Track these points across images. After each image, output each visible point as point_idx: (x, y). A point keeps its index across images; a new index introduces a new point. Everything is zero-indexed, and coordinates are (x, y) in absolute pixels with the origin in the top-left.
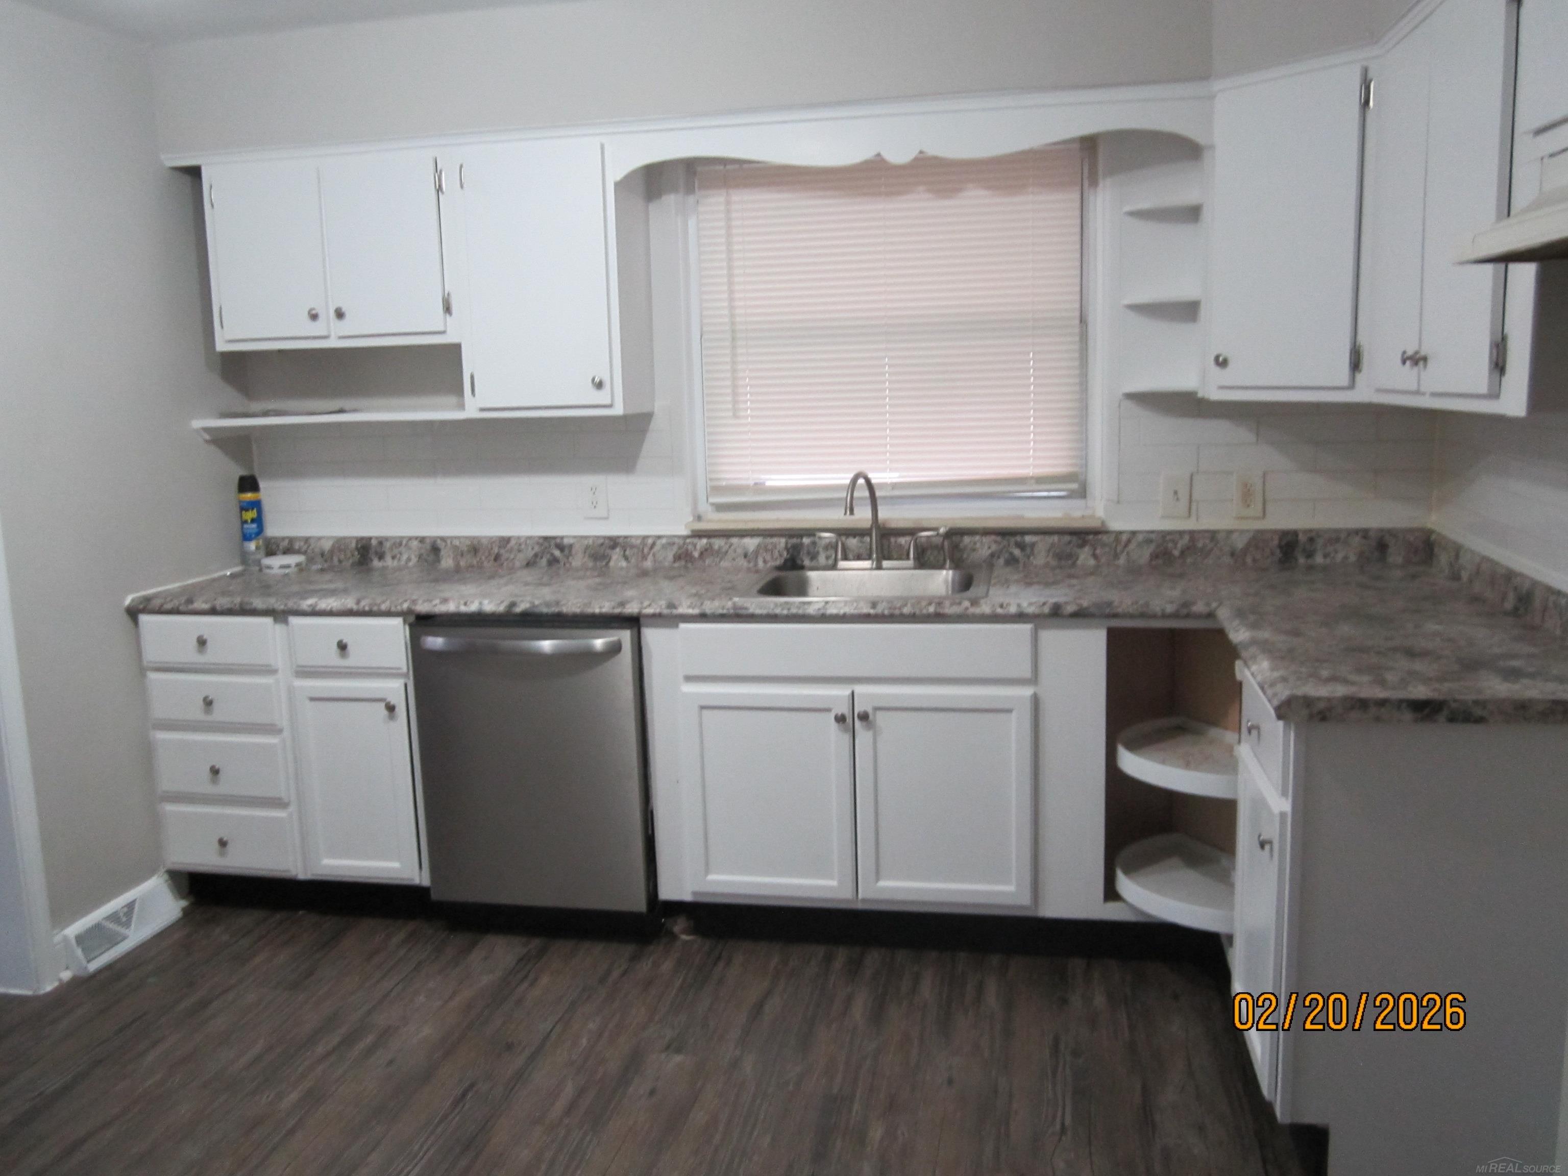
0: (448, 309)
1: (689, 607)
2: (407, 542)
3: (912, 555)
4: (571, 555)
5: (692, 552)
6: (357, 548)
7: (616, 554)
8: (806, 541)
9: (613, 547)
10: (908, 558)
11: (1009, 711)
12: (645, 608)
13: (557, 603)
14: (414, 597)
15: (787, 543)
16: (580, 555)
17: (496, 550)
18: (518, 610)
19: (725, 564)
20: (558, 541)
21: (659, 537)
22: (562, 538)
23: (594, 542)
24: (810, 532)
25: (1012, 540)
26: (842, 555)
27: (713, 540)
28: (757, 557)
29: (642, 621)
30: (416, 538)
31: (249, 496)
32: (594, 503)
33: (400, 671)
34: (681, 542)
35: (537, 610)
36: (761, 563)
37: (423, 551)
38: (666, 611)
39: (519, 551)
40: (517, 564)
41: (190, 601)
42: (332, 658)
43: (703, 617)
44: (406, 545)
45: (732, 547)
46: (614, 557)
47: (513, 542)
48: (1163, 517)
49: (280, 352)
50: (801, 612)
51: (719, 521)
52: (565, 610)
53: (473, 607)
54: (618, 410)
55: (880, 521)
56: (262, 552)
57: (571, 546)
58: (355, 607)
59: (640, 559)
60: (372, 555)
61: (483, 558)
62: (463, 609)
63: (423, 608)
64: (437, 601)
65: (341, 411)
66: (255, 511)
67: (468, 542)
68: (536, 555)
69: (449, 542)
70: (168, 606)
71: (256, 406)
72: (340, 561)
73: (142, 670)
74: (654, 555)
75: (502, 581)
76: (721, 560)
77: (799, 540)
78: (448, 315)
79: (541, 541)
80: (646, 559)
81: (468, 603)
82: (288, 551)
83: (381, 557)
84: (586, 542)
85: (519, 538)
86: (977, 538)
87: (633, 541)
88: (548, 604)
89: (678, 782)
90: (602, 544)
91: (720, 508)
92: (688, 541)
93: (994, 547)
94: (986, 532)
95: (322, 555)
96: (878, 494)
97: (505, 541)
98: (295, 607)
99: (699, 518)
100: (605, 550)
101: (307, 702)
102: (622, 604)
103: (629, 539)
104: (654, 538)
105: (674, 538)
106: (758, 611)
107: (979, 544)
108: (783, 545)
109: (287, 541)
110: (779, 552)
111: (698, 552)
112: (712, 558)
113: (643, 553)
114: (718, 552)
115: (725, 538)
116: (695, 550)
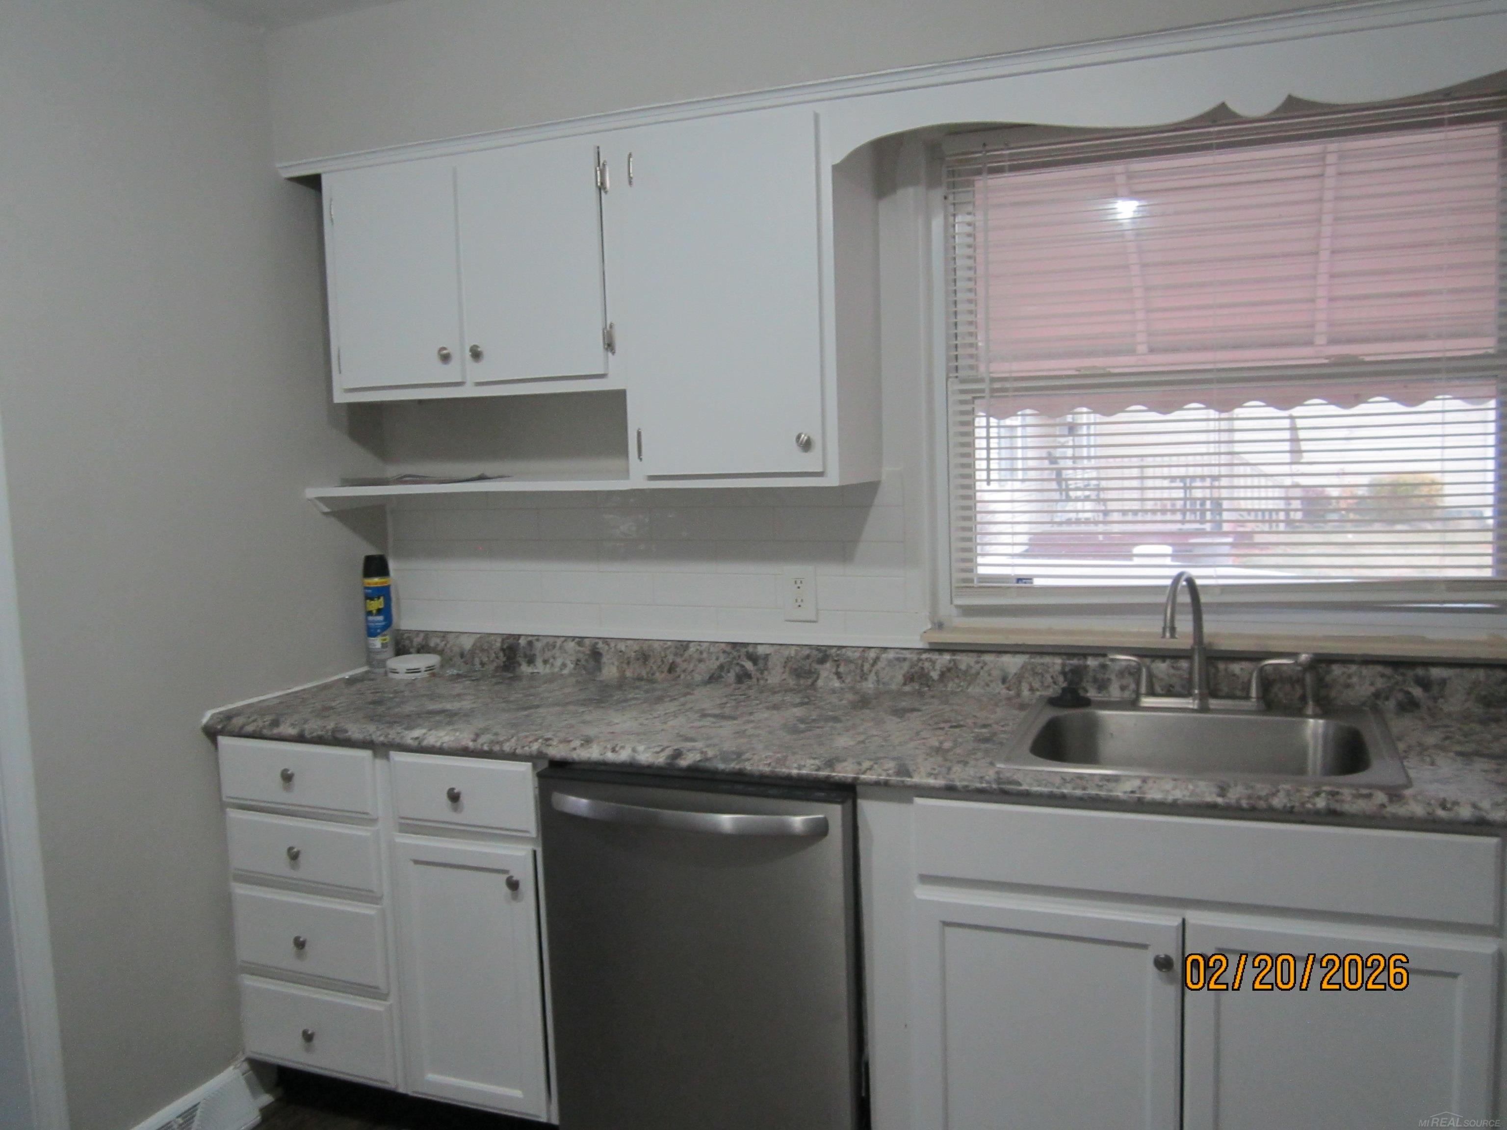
0: (610, 346)
1: (930, 775)
2: (563, 642)
3: (1254, 693)
4: (766, 669)
5: (929, 672)
6: (503, 650)
7: (826, 671)
8: (1091, 662)
9: (822, 661)
10: (1247, 697)
11: (1453, 975)
12: (864, 773)
13: (739, 755)
14: (549, 735)
15: (1063, 665)
16: (779, 669)
17: (671, 658)
18: (683, 763)
19: (975, 690)
20: (751, 649)
21: (884, 649)
22: (755, 645)
23: (797, 652)
24: (1100, 652)
25: (1410, 673)
26: (1147, 686)
27: (958, 657)
28: (1020, 682)
29: (859, 789)
30: (573, 638)
31: (376, 581)
32: (799, 600)
33: (528, 835)
34: (914, 657)
35: (708, 765)
36: (1026, 693)
37: (581, 656)
38: (894, 779)
39: (700, 661)
40: (698, 678)
41: (275, 723)
42: (442, 810)
43: (950, 791)
44: (561, 648)
45: (986, 668)
46: (824, 674)
47: (692, 649)
49: (420, 402)
51: (969, 630)
52: (748, 767)
53: (624, 756)
54: (832, 480)
55: (1206, 640)
56: (390, 650)
57: (766, 657)
58: (471, 745)
59: (858, 678)
60: (520, 659)
61: (655, 668)
62: (610, 756)
63: (557, 751)
64: (577, 743)
65: (482, 478)
66: (382, 599)
67: (636, 647)
68: (721, 667)
69: (612, 645)
70: (250, 729)
71: (392, 471)
72: (483, 664)
73: (222, 806)
74: (877, 673)
75: (672, 707)
76: (969, 685)
77: (1081, 662)
78: (610, 354)
79: (728, 649)
80: (866, 679)
81: (617, 749)
82: (423, 649)
83: (531, 661)
84: (786, 653)
85: (700, 643)
86: (1353, 668)
87: (849, 653)
88: (725, 758)
89: (906, 1026)
90: (808, 657)
91: (969, 611)
92: (924, 656)
93: (1380, 683)
94: (1368, 661)
95: (462, 655)
96: (1203, 599)
97: (683, 646)
98: (398, 740)
99: (939, 626)
100: (810, 665)
101: (412, 863)
102: (830, 764)
103: (844, 650)
104: (878, 651)
105: (904, 652)
106: (1036, 789)
107: (1355, 680)
108: (1058, 668)
109: (422, 635)
110: (1052, 677)
111: (938, 672)
112: (957, 681)
113: (862, 670)
114: (965, 673)
115: (975, 655)
116: (934, 669)
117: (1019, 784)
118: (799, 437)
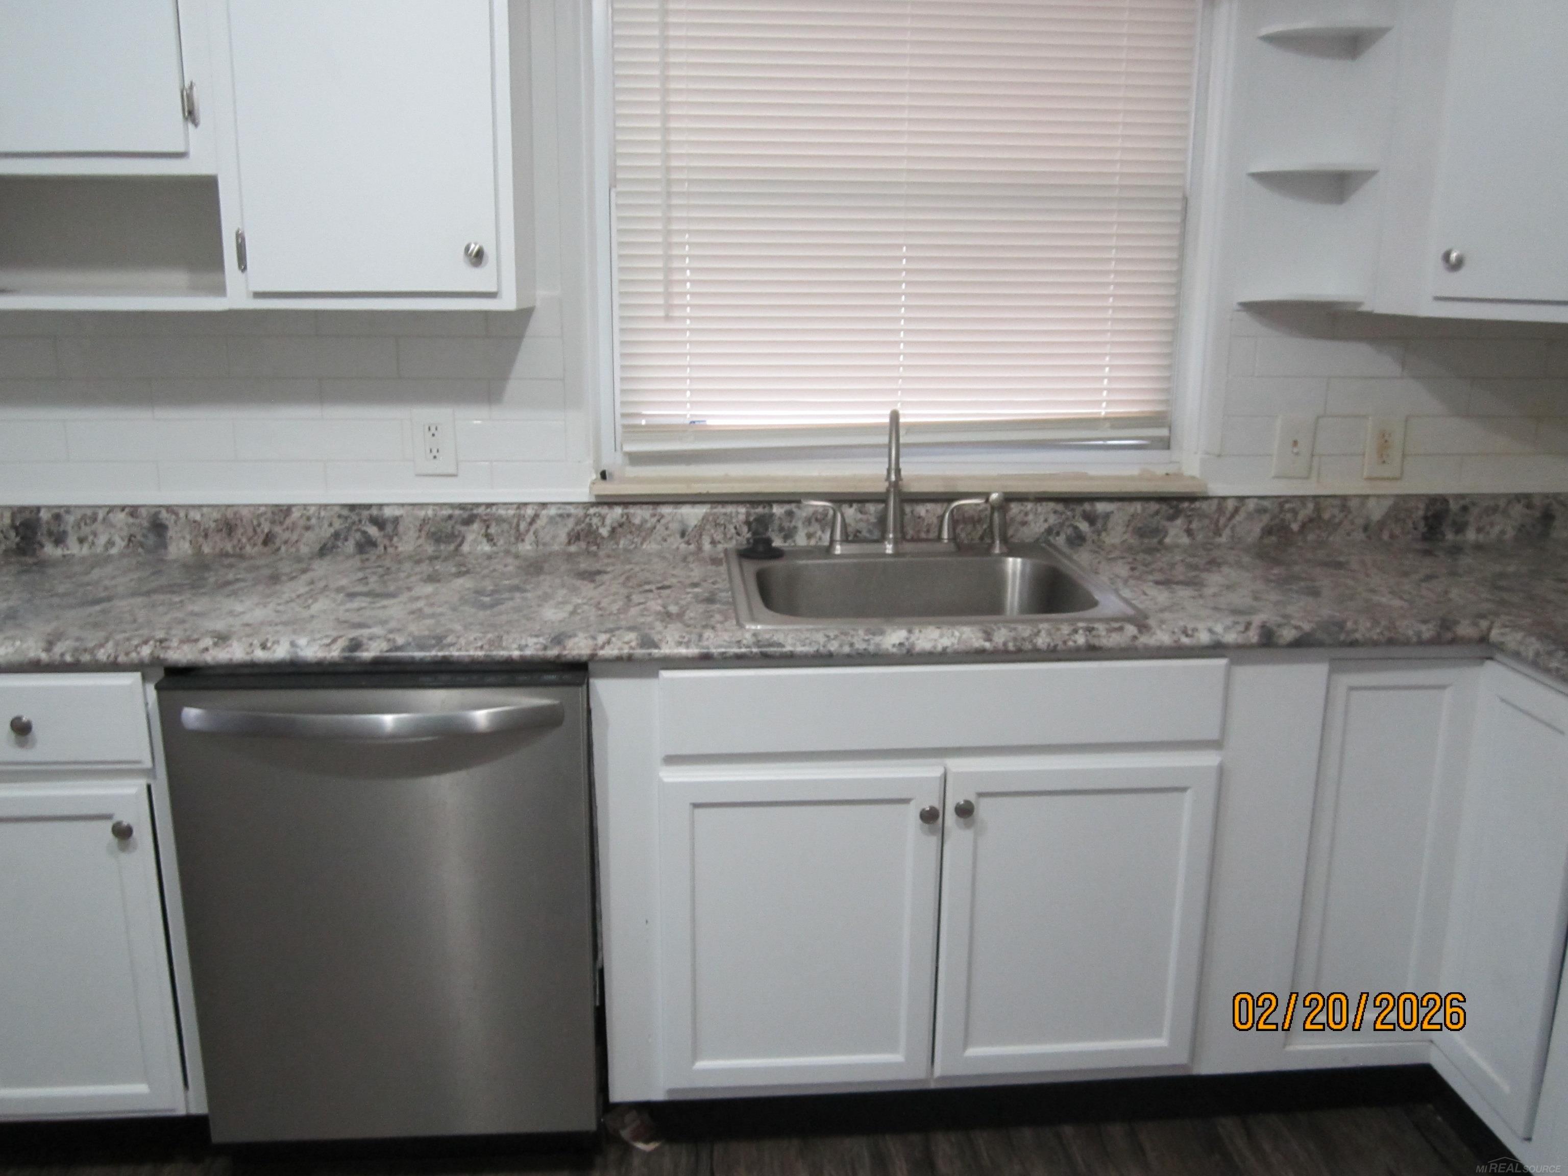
0: (190, 114)
1: (680, 644)
2: (108, 513)
3: (945, 534)
4: (396, 535)
5: (597, 528)
6: (14, 526)
7: (473, 533)
8: (777, 510)
9: (468, 521)
10: (939, 539)
11: (1184, 789)
12: (602, 647)
13: (439, 640)
14: (160, 635)
15: (748, 514)
16: (413, 533)
17: (266, 527)
18: (367, 654)
19: (651, 546)
20: (375, 512)
21: (544, 505)
22: (381, 506)
23: (435, 513)
24: (793, 499)
25: (1079, 509)
26: (841, 533)
27: (632, 510)
28: (701, 535)
29: (591, 666)
30: (123, 508)
32: (435, 451)
33: (138, 766)
34: (580, 512)
36: (707, 546)
37: (134, 530)
38: (640, 652)
39: (308, 528)
40: (304, 550)
43: (706, 660)
44: (104, 519)
45: (663, 521)
46: (470, 537)
47: (296, 514)
48: (1277, 477)
51: (639, 480)
52: (455, 653)
53: (280, 652)
54: (508, 301)
57: (396, 520)
58: (43, 656)
59: (513, 539)
60: (43, 539)
61: (244, 540)
62: (260, 655)
63: (180, 655)
64: (208, 642)
67: (216, 515)
68: (336, 535)
69: (182, 514)
74: (535, 533)
75: (300, 586)
76: (644, 540)
77: (767, 510)
78: (191, 126)
79: (345, 512)
80: (523, 540)
81: (269, 645)
83: (59, 540)
84: (422, 513)
85: (305, 507)
86: (1029, 506)
87: (502, 512)
89: (647, 922)
90: (450, 517)
91: (636, 459)
92: (592, 511)
93: (1053, 520)
94: (1041, 498)
97: (282, 512)
99: (605, 477)
100: (453, 527)
102: (558, 640)
103: (494, 508)
104: (536, 507)
105: (568, 507)
106: (800, 649)
107: (1031, 517)
108: (742, 517)
110: (735, 528)
111: (608, 528)
112: (629, 537)
113: (518, 530)
114: (640, 527)
115: (651, 507)
116: (603, 525)
117: (781, 645)
118: (468, 247)
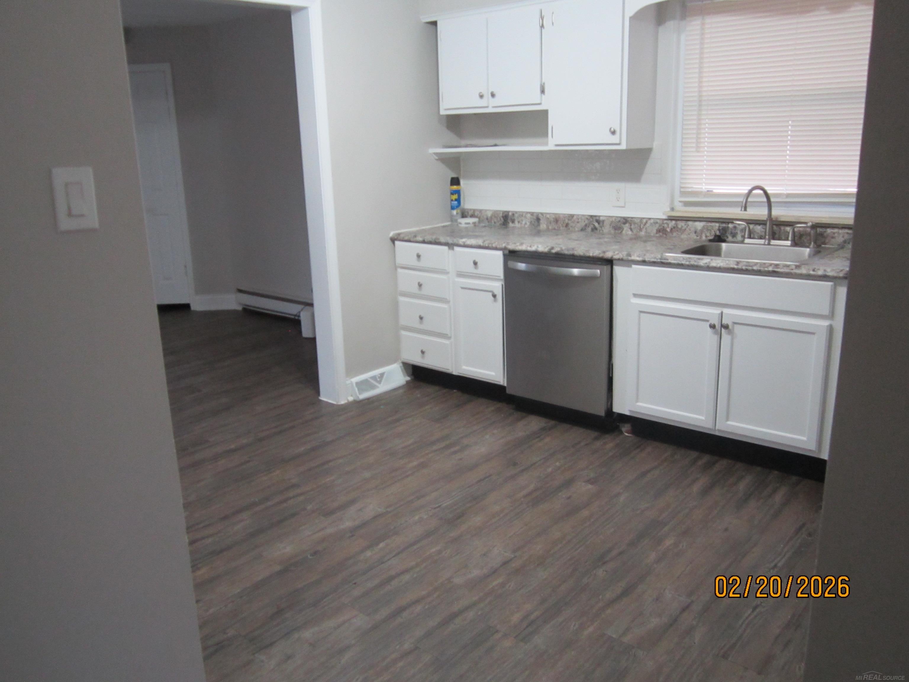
0: (543, 92)
1: (638, 256)
2: (526, 214)
3: (790, 238)
4: (603, 226)
5: (666, 228)
6: (503, 217)
7: (626, 227)
8: (731, 226)
9: (625, 223)
10: (787, 239)
11: (813, 334)
12: (616, 255)
13: (573, 249)
14: (508, 241)
15: (719, 226)
16: (608, 226)
17: (567, 221)
18: (554, 251)
19: (684, 236)
20: (597, 218)
21: (650, 219)
22: (599, 216)
23: (615, 219)
24: (730, 221)
26: (748, 235)
27: (678, 222)
28: (702, 234)
29: (614, 262)
30: (529, 213)
31: (455, 187)
32: (618, 198)
33: (499, 278)
34: (661, 222)
35: (562, 252)
36: (704, 238)
37: (532, 220)
38: (625, 258)
39: (578, 222)
40: (577, 229)
41: (415, 236)
42: (470, 268)
43: (644, 262)
44: (525, 216)
45: (689, 227)
46: (625, 229)
47: (575, 217)
49: (475, 114)
50: (696, 264)
51: (686, 212)
53: (533, 249)
54: (623, 147)
55: (773, 217)
56: (460, 215)
57: (603, 221)
58: (482, 244)
59: (638, 231)
60: (509, 221)
61: (560, 225)
62: (529, 249)
63: (511, 247)
64: (518, 244)
65: (496, 145)
67: (553, 217)
68: (586, 225)
69: (544, 215)
70: (406, 238)
71: (463, 142)
72: (495, 223)
73: (396, 268)
74: (646, 229)
76: (682, 234)
77: (726, 225)
78: (543, 95)
79: (589, 217)
80: (642, 231)
81: (532, 247)
82: (472, 216)
83: (513, 222)
84: (611, 220)
85: (578, 215)
86: (836, 230)
87: (635, 220)
88: (568, 250)
89: (626, 351)
90: (619, 221)
91: (687, 204)
92: (665, 222)
95: (487, 219)
96: (772, 200)
97: (572, 216)
98: (457, 242)
99: (672, 209)
100: (620, 225)
101: (460, 288)
102: (604, 252)
103: (633, 219)
104: (647, 220)
105: (657, 220)
107: (836, 235)
108: (717, 228)
109: (472, 211)
110: (715, 232)
111: (670, 229)
112: (677, 232)
113: (640, 227)
114: (681, 229)
115: (685, 222)
116: (668, 227)
118: (610, 129)
